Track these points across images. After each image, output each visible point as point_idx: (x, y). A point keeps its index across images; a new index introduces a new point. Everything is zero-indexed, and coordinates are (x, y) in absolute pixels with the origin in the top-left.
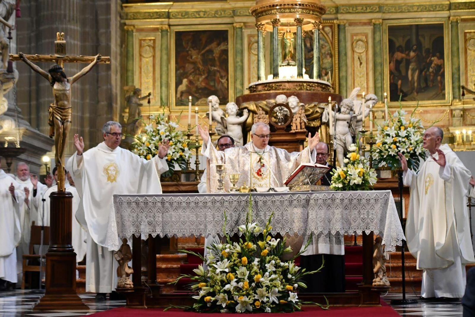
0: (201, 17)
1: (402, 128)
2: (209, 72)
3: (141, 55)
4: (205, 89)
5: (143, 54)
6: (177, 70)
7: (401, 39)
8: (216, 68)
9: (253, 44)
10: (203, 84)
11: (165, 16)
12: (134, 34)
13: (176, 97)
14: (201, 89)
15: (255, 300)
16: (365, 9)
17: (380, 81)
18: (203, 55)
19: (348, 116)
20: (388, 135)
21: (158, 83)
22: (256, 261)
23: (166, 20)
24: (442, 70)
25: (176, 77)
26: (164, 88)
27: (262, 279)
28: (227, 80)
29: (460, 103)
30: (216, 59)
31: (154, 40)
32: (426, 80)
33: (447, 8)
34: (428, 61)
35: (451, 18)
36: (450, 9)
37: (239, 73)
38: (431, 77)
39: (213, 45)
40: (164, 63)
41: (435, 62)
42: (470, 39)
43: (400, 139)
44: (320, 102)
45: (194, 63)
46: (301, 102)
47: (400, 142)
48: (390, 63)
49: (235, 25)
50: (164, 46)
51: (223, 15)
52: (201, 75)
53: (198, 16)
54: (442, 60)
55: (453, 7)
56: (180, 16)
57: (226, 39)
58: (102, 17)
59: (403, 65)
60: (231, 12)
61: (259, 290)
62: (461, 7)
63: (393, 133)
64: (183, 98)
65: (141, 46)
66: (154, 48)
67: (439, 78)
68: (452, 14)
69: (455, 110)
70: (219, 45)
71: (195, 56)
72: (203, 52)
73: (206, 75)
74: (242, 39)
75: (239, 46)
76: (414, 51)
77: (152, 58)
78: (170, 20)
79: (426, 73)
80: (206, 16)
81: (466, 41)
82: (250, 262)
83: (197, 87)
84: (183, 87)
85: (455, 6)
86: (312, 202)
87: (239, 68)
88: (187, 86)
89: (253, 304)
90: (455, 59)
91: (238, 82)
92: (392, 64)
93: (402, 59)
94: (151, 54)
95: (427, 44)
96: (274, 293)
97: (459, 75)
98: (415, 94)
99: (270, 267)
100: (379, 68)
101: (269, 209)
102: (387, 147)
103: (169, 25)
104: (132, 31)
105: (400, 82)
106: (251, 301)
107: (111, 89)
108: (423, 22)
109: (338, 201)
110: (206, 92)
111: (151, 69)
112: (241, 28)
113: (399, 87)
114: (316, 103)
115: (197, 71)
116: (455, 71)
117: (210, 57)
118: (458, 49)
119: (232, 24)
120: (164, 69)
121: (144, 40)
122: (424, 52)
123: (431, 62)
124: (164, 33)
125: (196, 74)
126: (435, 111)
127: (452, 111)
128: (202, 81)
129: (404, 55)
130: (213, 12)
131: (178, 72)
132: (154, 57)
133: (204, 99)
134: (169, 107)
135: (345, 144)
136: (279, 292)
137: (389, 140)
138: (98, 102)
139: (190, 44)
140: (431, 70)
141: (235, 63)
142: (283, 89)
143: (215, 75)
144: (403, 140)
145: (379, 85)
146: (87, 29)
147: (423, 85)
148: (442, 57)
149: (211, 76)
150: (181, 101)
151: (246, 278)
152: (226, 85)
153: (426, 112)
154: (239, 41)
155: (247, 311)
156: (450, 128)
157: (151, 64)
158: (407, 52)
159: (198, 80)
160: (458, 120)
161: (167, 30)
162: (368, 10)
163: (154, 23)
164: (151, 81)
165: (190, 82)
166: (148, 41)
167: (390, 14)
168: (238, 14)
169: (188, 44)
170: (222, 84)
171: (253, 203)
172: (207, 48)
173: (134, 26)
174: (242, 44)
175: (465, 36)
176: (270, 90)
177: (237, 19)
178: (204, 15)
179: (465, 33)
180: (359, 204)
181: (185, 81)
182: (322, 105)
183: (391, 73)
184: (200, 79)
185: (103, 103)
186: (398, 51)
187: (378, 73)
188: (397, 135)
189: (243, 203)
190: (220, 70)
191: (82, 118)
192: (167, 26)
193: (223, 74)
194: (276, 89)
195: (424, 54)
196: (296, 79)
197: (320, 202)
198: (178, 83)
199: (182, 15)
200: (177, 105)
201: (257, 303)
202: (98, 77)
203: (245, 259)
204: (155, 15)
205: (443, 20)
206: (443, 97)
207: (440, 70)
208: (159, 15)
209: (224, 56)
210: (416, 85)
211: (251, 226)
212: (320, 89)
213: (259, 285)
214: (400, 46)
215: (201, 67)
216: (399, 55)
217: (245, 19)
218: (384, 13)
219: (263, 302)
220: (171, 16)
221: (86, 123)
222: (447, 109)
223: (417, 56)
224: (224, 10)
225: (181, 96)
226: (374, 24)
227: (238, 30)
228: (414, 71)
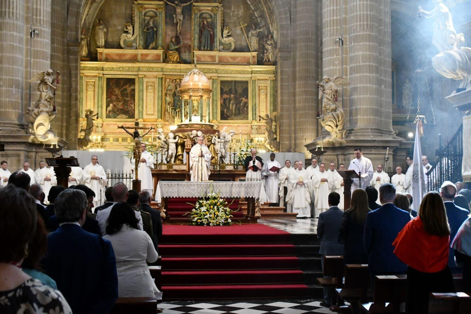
0: (120, 71)
1: (249, 148)
2: (125, 101)
3: (87, 90)
4: (122, 110)
5: (88, 89)
6: (107, 99)
7: (226, 88)
8: (128, 99)
9: (149, 86)
10: (121, 107)
11: (101, 69)
12: (83, 78)
13: (106, 113)
14: (120, 109)
15: (217, 221)
16: (208, 71)
17: (215, 109)
18: (121, 91)
19: (223, 141)
20: (243, 151)
21: (96, 105)
22: (216, 207)
23: (101, 72)
24: (247, 105)
25: (106, 102)
26: (99, 108)
27: (218, 214)
28: (134, 105)
29: (256, 122)
30: (129, 93)
31: (95, 82)
32: (239, 110)
33: (250, 73)
34: (240, 100)
35: (252, 78)
36: (252, 73)
37: (141, 102)
38: (242, 108)
39: (127, 86)
40: (100, 95)
41: (244, 100)
42: (262, 89)
43: (248, 153)
44: (211, 134)
45: (116, 95)
46: (203, 134)
47: (248, 154)
48: (221, 100)
49: (139, 76)
50: (100, 85)
51: (133, 70)
52: (120, 102)
53: (119, 70)
54: (247, 100)
55: (253, 72)
56: (109, 70)
57: (134, 83)
58: (73, 72)
59: (227, 101)
60: (137, 69)
61: (218, 218)
62: (257, 73)
63: (245, 150)
64: (110, 114)
65: (87, 85)
66: (94, 86)
67: (246, 109)
68: (253, 76)
69: (253, 125)
70: (130, 86)
71: (117, 91)
72: (121, 90)
73: (123, 102)
74: (143, 84)
75: (141, 87)
76: (233, 94)
77: (93, 92)
78: (104, 71)
79: (239, 106)
80: (123, 70)
81: (259, 90)
82: (214, 207)
83: (118, 108)
84: (110, 108)
85: (255, 72)
86: (234, 185)
87: (141, 99)
88: (112, 108)
89: (216, 223)
90: (254, 99)
91: (141, 107)
92: (222, 100)
93: (227, 98)
94: (93, 90)
95: (240, 91)
96: (223, 219)
97: (256, 108)
98: (233, 116)
99: (221, 209)
100: (215, 102)
101: (218, 188)
102: (242, 156)
103: (103, 74)
104: (82, 77)
105: (225, 110)
106: (215, 222)
107: (77, 111)
108: (238, 79)
109: (243, 185)
110: (123, 111)
111: (92, 98)
112: (142, 78)
113: (225, 112)
114: (209, 134)
115: (118, 100)
116: (254, 106)
117: (125, 92)
118: (255, 94)
119: (138, 75)
120: (100, 98)
121: (89, 82)
122: (238, 95)
123: (242, 100)
124: (100, 78)
125: (117, 101)
126: (243, 126)
127: (252, 126)
128: (121, 105)
129: (228, 96)
130: (127, 68)
131: (108, 100)
132: (94, 91)
133: (121, 115)
134: (102, 119)
135: (222, 153)
136: (225, 218)
137: (243, 153)
138: (70, 117)
139: (114, 85)
140: (242, 104)
141: (139, 96)
142: (194, 128)
143: (128, 102)
144: (250, 153)
145: (215, 111)
146: (65, 78)
147: (237, 112)
148: (247, 98)
149: (125, 103)
150: (109, 116)
151: (213, 213)
152: (133, 108)
153: (239, 126)
154: (141, 85)
155: (214, 225)
156: (251, 135)
157: (92, 95)
158: (230, 95)
159: (119, 105)
160: (255, 131)
161: (102, 77)
162: (210, 72)
163: (95, 73)
164: (93, 104)
165: (114, 106)
166: (91, 82)
167: (221, 74)
168: (141, 70)
169: (113, 85)
170: (132, 107)
171: (212, 185)
172: (124, 88)
173: (83, 73)
174: (143, 86)
175: (259, 88)
176: (187, 128)
177: (140, 73)
178: (122, 69)
179: (259, 86)
180: (251, 186)
181: (111, 105)
182: (212, 135)
183: (221, 105)
184: (120, 104)
185: (73, 118)
186: (225, 93)
187: (214, 105)
188: (247, 151)
189: (208, 185)
190: (131, 100)
191: (62, 126)
192: (102, 75)
193: (132, 102)
194: (191, 127)
195: (238, 96)
196: (199, 122)
197: (237, 185)
198: (108, 106)
199: (110, 69)
200: (106, 118)
201: (218, 223)
202: (70, 104)
203: (212, 206)
204: (95, 68)
205: (249, 78)
206: (247, 119)
207: (246, 104)
208: (98, 69)
209: (133, 93)
210: (234, 112)
211: (214, 194)
212: (210, 127)
213: (218, 216)
214: (226, 91)
215: (120, 98)
216: (225, 96)
217: (145, 73)
218: (218, 73)
219: (219, 222)
220: (104, 69)
221: (64, 129)
222: (249, 125)
223: (235, 96)
224: (133, 67)
225: (109, 113)
226: (213, 79)
227: (141, 79)
228: (233, 104)
